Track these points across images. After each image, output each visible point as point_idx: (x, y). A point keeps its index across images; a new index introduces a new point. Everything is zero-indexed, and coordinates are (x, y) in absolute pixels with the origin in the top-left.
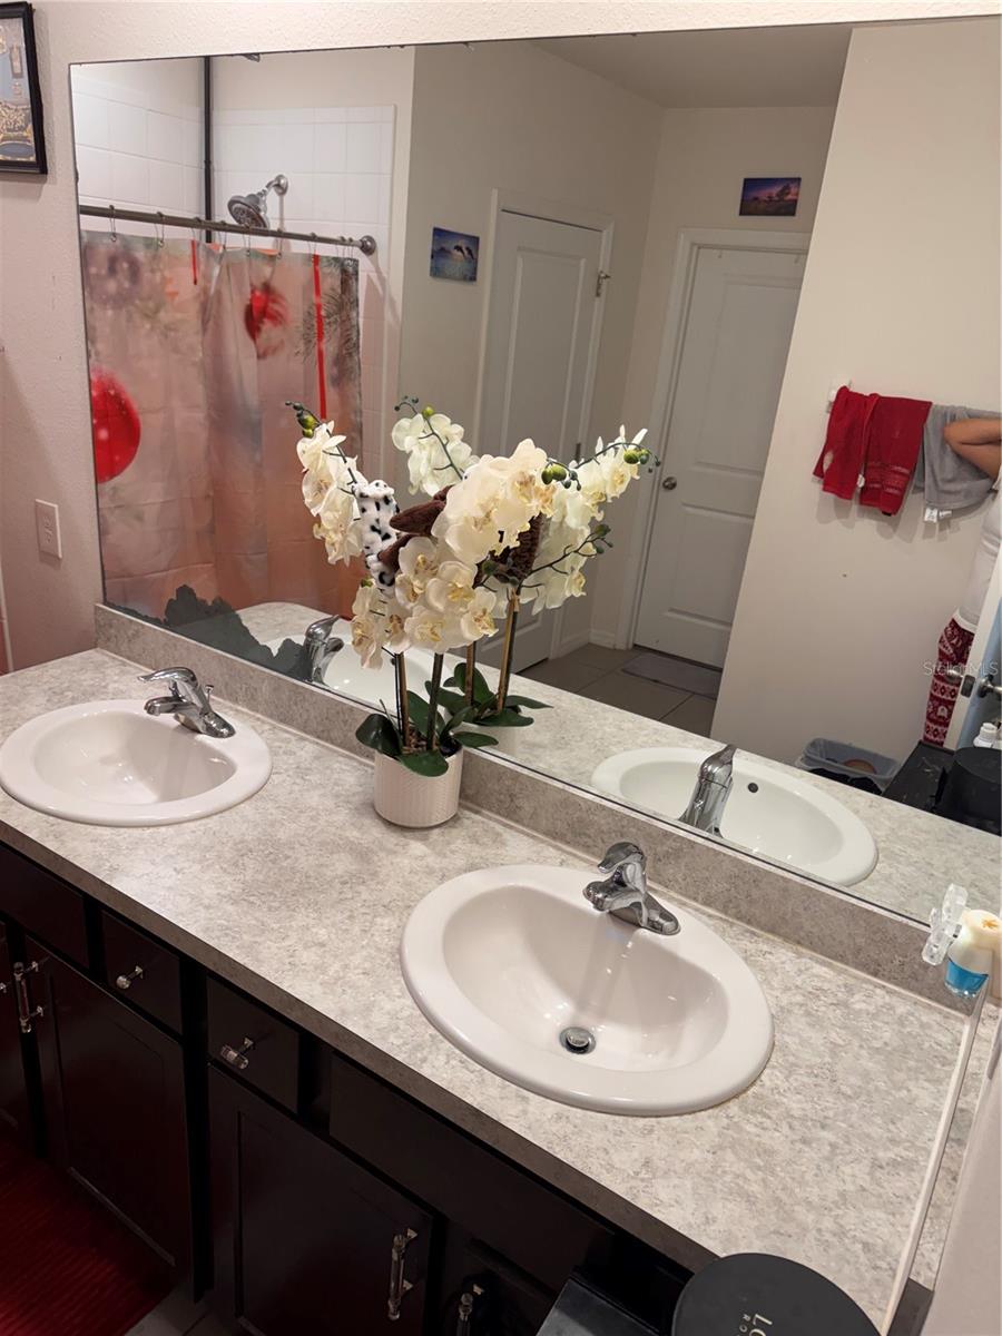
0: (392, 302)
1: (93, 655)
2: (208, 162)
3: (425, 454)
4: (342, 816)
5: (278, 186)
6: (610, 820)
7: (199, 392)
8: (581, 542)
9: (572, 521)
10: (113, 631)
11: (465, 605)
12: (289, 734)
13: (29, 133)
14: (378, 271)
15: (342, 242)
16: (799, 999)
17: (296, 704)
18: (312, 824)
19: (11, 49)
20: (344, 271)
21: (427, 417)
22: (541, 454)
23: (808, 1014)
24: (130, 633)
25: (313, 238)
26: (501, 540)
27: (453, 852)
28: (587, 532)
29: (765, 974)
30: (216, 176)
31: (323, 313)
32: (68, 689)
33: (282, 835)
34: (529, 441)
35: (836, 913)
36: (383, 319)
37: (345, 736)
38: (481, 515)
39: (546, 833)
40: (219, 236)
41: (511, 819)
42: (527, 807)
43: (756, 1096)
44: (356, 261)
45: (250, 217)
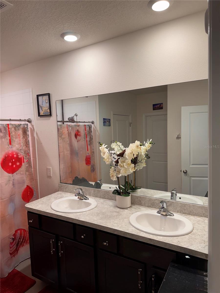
0: (98, 131)
1: (59, 192)
2: (63, 113)
3: (116, 148)
4: (112, 208)
5: (76, 115)
6: (158, 201)
7: (68, 148)
8: (144, 158)
9: (143, 154)
10: (62, 188)
11: (130, 166)
12: (98, 199)
13: (49, 111)
14: (95, 126)
15: (89, 122)
16: (196, 222)
17: (98, 193)
18: (108, 209)
19: (46, 100)
20: (89, 127)
21: (116, 143)
22: (139, 142)
23: (198, 223)
24: (66, 187)
25: (84, 122)
26: (134, 156)
27: (132, 211)
28: (145, 156)
29: (190, 220)
30: (64, 115)
31: (87, 134)
32: (57, 197)
33: (103, 211)
34: (137, 141)
35: (199, 208)
36: (96, 134)
37: (108, 197)
38: (131, 152)
39: (147, 207)
40: (65, 123)
41: (141, 205)
42: (143, 202)
43: (193, 233)
44: (91, 125)
45: (71, 120)
